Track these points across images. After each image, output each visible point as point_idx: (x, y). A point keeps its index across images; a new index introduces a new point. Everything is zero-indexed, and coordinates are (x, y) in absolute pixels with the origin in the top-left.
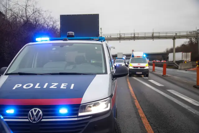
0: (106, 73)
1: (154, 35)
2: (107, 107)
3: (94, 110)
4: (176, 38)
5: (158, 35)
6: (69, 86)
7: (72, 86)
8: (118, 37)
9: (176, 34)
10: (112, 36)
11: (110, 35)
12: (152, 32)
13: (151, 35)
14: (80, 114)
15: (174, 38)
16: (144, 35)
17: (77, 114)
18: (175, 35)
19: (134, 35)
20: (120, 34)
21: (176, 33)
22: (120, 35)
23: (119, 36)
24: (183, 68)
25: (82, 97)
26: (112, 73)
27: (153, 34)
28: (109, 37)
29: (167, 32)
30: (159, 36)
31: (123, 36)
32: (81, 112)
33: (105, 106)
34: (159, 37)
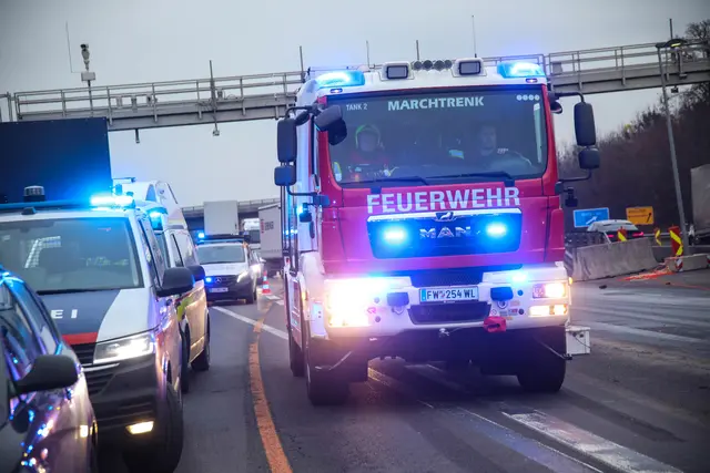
0: (141, 285)
2: (148, 349)
3: (123, 353)
6: (67, 314)
7: (74, 314)
8: (199, 103)
11: (149, 90)
14: (96, 362)
17: (91, 361)
20: (212, 81)
22: (213, 88)
23: (207, 95)
25: (97, 332)
26: (153, 285)
28: (142, 100)
32: (98, 358)
33: (145, 346)
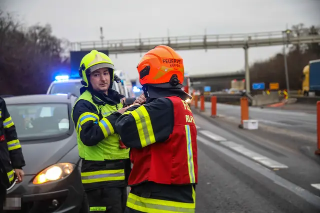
1: (208, 40)
4: (249, 45)
5: (215, 40)
8: (136, 47)
9: (250, 37)
10: (124, 45)
11: (120, 42)
12: (204, 34)
13: (202, 41)
15: (246, 46)
16: (188, 41)
18: (247, 39)
19: (169, 41)
20: (140, 40)
21: (250, 35)
22: (140, 42)
23: (138, 44)
24: (260, 103)
27: (205, 39)
28: (118, 45)
29: (232, 35)
30: (218, 42)
31: (146, 44)
34: (217, 45)
